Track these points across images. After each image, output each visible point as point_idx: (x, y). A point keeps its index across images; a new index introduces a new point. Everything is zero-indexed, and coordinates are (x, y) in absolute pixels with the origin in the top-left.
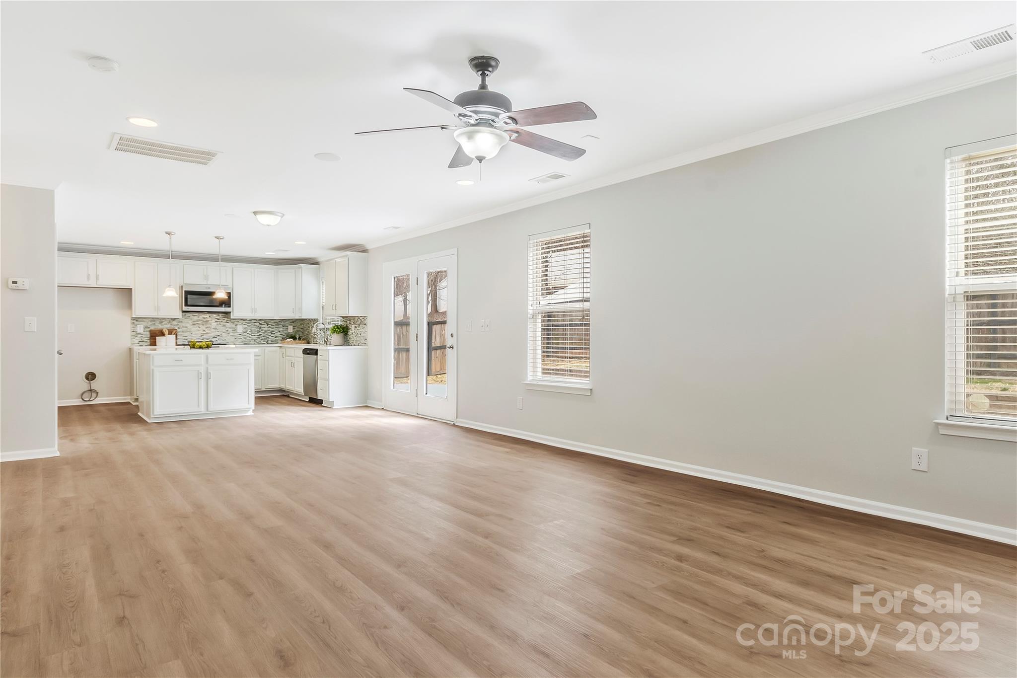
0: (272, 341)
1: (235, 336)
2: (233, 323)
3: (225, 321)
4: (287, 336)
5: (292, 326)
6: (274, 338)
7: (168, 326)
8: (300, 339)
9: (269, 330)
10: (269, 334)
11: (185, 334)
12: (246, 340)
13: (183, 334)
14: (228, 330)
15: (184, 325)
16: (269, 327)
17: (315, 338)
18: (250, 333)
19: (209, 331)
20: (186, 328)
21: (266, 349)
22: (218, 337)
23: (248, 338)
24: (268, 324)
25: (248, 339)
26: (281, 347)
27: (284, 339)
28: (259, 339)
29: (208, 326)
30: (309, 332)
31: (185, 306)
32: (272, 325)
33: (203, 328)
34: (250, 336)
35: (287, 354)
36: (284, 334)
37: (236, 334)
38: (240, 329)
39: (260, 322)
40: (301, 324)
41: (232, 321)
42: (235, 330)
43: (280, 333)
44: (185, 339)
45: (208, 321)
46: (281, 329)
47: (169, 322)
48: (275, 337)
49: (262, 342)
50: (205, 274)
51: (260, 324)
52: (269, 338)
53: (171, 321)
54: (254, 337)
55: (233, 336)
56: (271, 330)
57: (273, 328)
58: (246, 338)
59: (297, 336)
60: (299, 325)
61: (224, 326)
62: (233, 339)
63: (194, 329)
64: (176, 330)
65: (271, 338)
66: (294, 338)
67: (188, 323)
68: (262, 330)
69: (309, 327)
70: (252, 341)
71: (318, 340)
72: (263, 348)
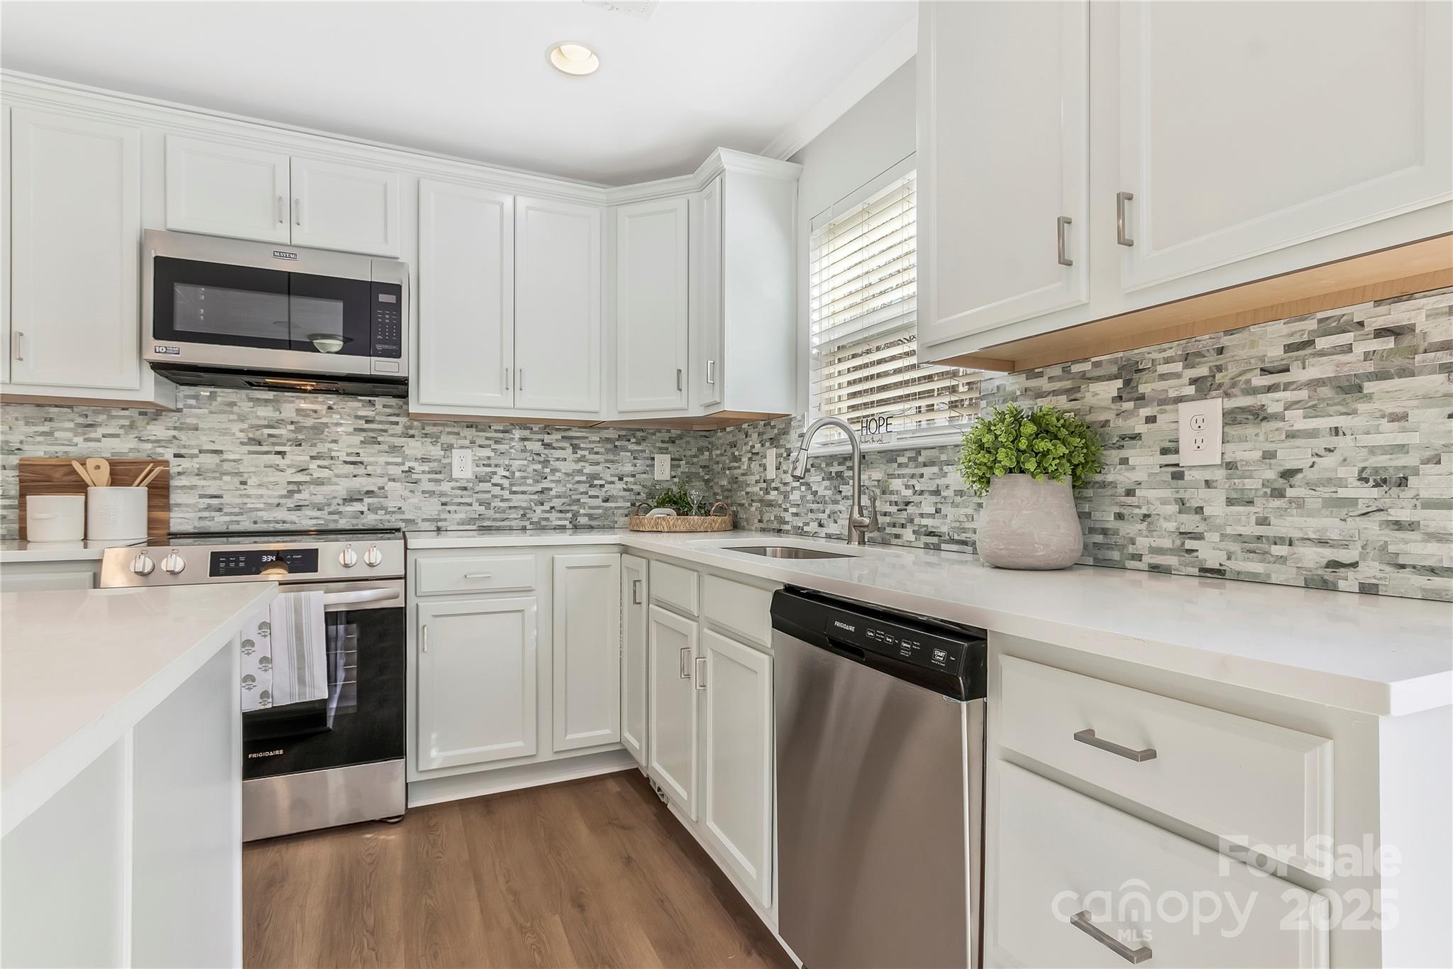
0: (591, 517)
1: (442, 494)
2: (435, 439)
3: (399, 429)
4: (651, 495)
5: (668, 457)
6: (598, 502)
7: (125, 446)
8: (703, 509)
9: (580, 472)
10: (582, 488)
11: (212, 487)
12: (490, 513)
13: (203, 483)
14: (410, 470)
15: (204, 441)
16: (583, 459)
17: (770, 504)
18: (506, 483)
19: (325, 473)
20: (215, 459)
21: (563, 559)
22: (367, 500)
23: (496, 503)
24: (575, 448)
25: (497, 510)
26: (625, 549)
27: (638, 509)
28: (539, 509)
29: (322, 448)
30: (734, 480)
31: (157, 336)
32: (591, 451)
33: (297, 456)
34: (506, 494)
35: (657, 592)
36: (637, 488)
37: (446, 487)
38: (464, 464)
39: (547, 439)
40: (701, 450)
41: (429, 429)
42: (441, 471)
43: (621, 485)
44: (209, 508)
45: (326, 425)
46: (628, 468)
47: (132, 426)
48: (606, 500)
49: (555, 519)
50: (283, 191)
51: (547, 446)
52: (583, 505)
53: (141, 421)
54: (518, 500)
55: (432, 493)
56: (589, 469)
57: (598, 464)
58: (487, 504)
59: (695, 495)
60: (694, 451)
61: (394, 449)
62: (432, 508)
63: (250, 463)
64: (166, 463)
65: (591, 504)
66: (679, 503)
67: (225, 432)
68: (554, 471)
69: (737, 459)
70: (513, 515)
71: (788, 517)
72: (549, 554)
